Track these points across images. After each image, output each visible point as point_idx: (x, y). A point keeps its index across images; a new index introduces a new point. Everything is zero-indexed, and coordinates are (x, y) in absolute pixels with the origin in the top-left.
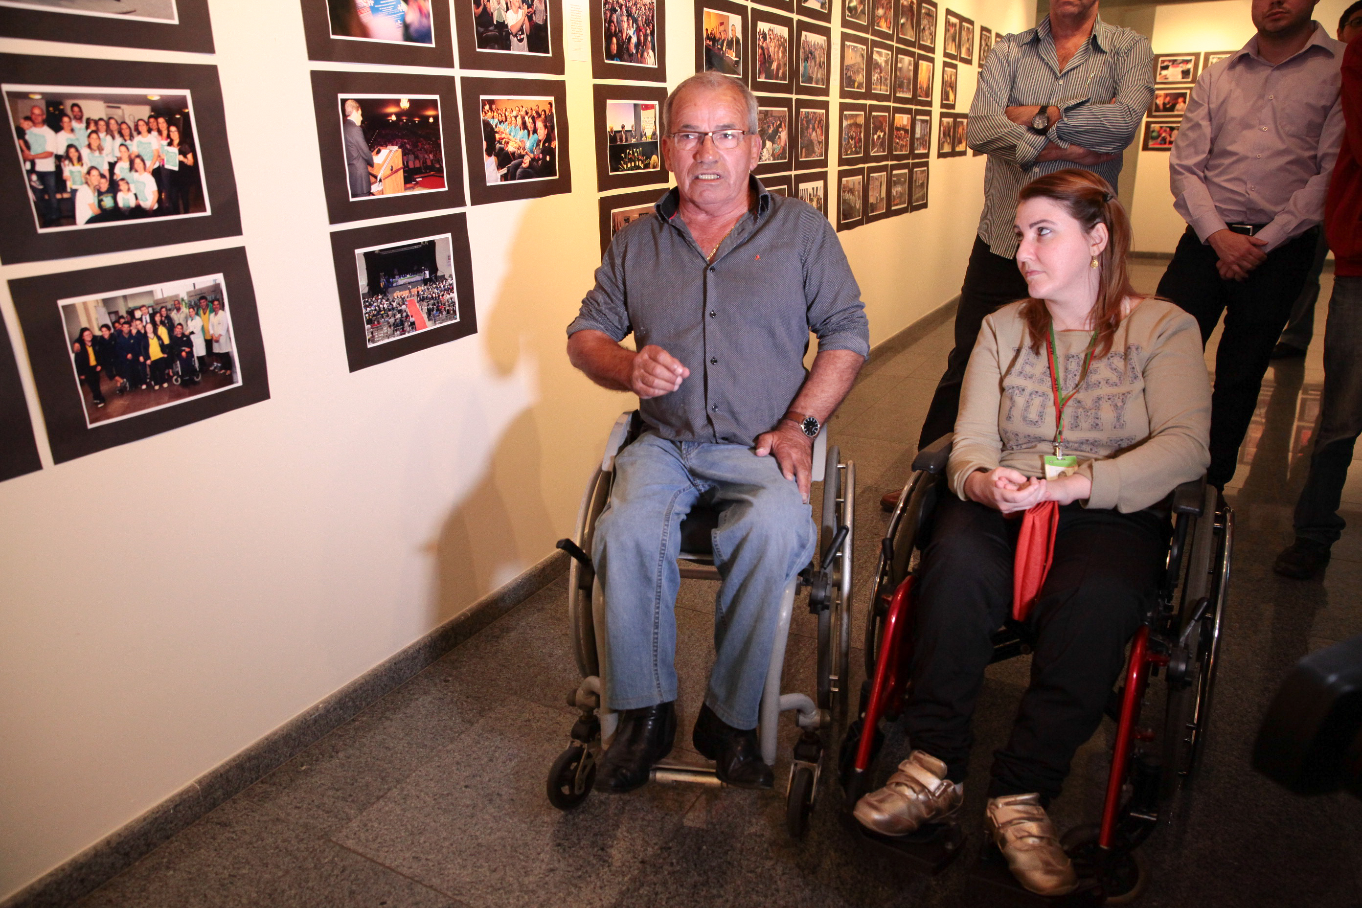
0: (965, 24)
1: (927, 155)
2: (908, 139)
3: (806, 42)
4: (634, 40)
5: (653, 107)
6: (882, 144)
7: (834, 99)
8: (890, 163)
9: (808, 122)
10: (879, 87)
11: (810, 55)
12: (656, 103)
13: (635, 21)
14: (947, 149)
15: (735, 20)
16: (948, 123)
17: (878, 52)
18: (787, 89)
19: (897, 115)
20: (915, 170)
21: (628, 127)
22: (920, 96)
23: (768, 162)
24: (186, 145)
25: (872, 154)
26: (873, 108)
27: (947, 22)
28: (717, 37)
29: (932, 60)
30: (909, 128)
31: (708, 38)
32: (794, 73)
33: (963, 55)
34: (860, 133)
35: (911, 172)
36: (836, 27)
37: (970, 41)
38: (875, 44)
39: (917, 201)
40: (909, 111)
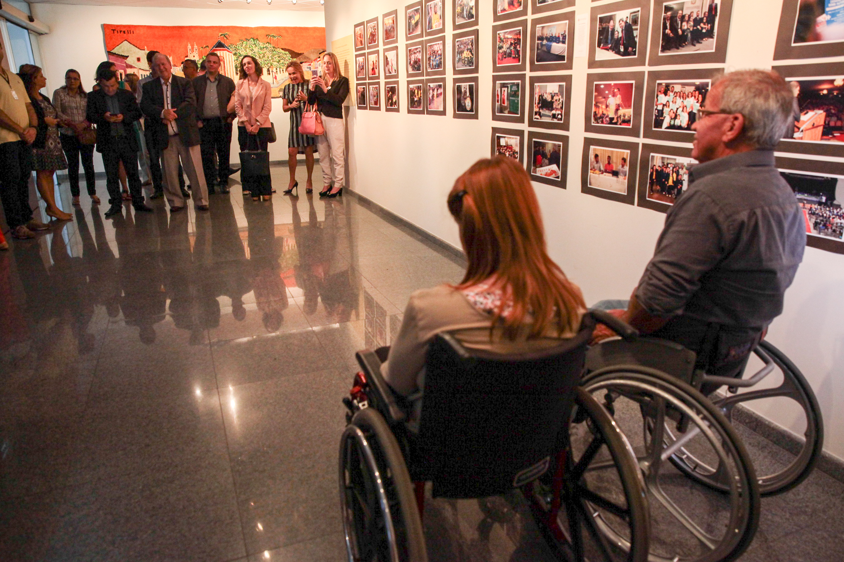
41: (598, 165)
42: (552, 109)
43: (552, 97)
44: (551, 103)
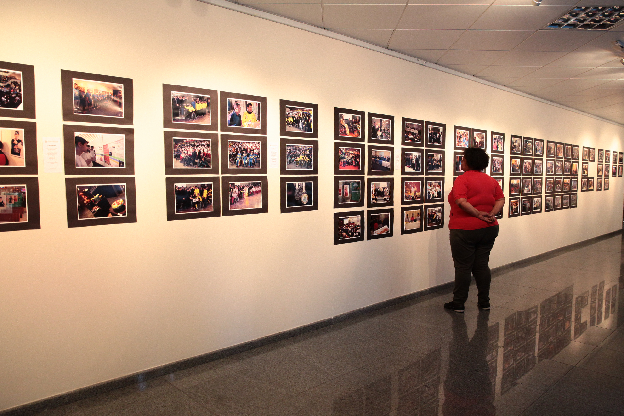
0: (591, 150)
1: (577, 191)
2: (569, 186)
3: (536, 163)
4: (498, 167)
7: (544, 176)
8: (562, 193)
9: (537, 183)
10: (558, 172)
11: (537, 166)
12: (501, 180)
13: (498, 164)
14: (584, 189)
15: (519, 160)
16: (585, 181)
17: (558, 163)
18: (531, 175)
19: (565, 179)
20: (572, 195)
22: (573, 173)
23: (525, 193)
24: (440, 189)
25: (556, 191)
26: (556, 178)
27: (583, 150)
28: (515, 164)
29: (578, 162)
30: (569, 183)
31: (513, 165)
32: (533, 170)
33: (590, 160)
34: (552, 185)
35: (570, 196)
36: (545, 158)
37: (594, 155)
38: (557, 160)
39: (573, 205)
40: (569, 178)
41: (408, 219)
42: (384, 196)
43: (384, 190)
44: (383, 192)
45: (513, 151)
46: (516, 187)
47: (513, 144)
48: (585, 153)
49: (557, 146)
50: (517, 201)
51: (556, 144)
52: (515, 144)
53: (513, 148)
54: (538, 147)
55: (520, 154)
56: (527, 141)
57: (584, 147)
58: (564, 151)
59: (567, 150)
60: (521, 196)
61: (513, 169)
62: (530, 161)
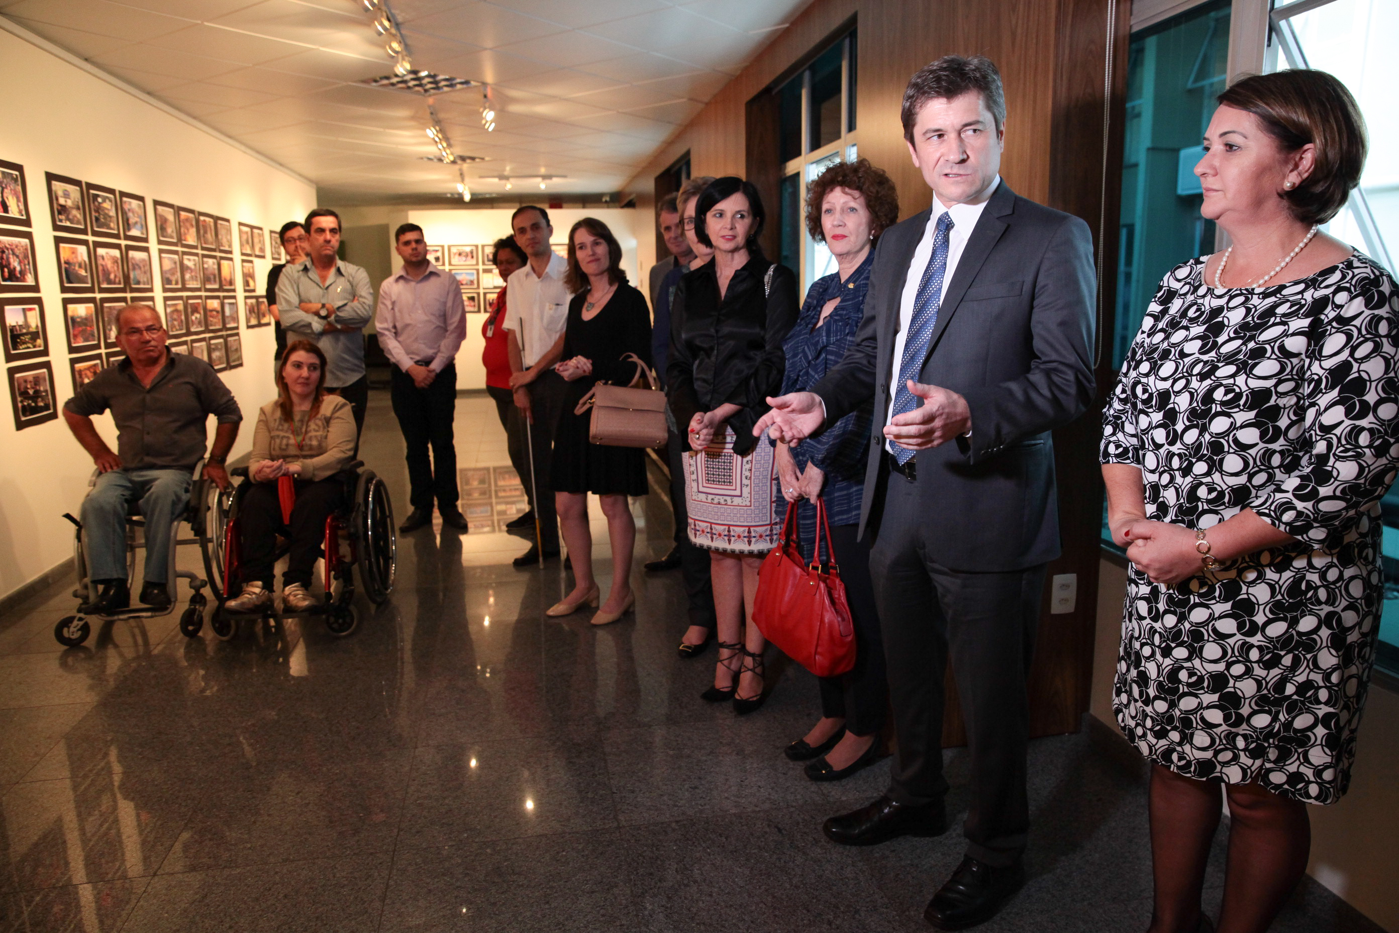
0: (256, 231)
1: (237, 328)
2: (220, 317)
3: (133, 258)
5: (34, 309)
6: (200, 323)
7: (158, 294)
8: (207, 335)
10: (191, 282)
11: (136, 266)
12: (36, 306)
14: (254, 322)
15: (82, 250)
16: (253, 304)
17: (187, 259)
18: (123, 290)
19: (208, 301)
20: (228, 339)
21: (21, 323)
22: (225, 285)
25: (191, 331)
26: (189, 298)
27: (240, 231)
28: (71, 261)
29: (232, 259)
30: (219, 309)
31: (66, 263)
32: (127, 278)
33: (258, 253)
34: (181, 315)
35: (226, 342)
36: (153, 245)
37: (262, 241)
38: (184, 253)
40: (217, 297)
45: (61, 221)
46: (86, 325)
47: (57, 199)
48: (245, 237)
49: (179, 215)
50: (95, 365)
51: (178, 210)
52: (62, 201)
53: (60, 213)
54: (130, 215)
55: (84, 232)
56: (98, 196)
57: (240, 224)
58: (198, 231)
59: (205, 227)
60: (103, 351)
61: (67, 274)
62: (116, 253)
